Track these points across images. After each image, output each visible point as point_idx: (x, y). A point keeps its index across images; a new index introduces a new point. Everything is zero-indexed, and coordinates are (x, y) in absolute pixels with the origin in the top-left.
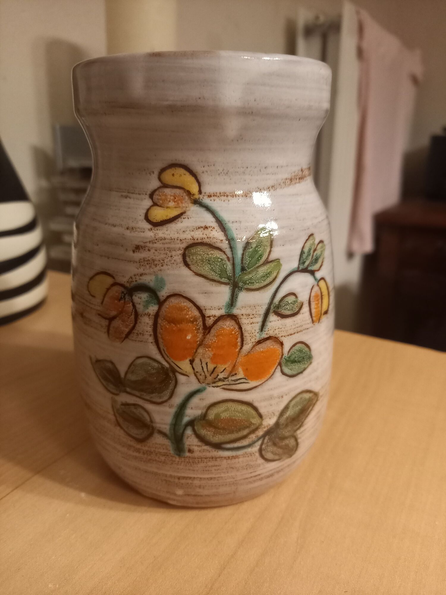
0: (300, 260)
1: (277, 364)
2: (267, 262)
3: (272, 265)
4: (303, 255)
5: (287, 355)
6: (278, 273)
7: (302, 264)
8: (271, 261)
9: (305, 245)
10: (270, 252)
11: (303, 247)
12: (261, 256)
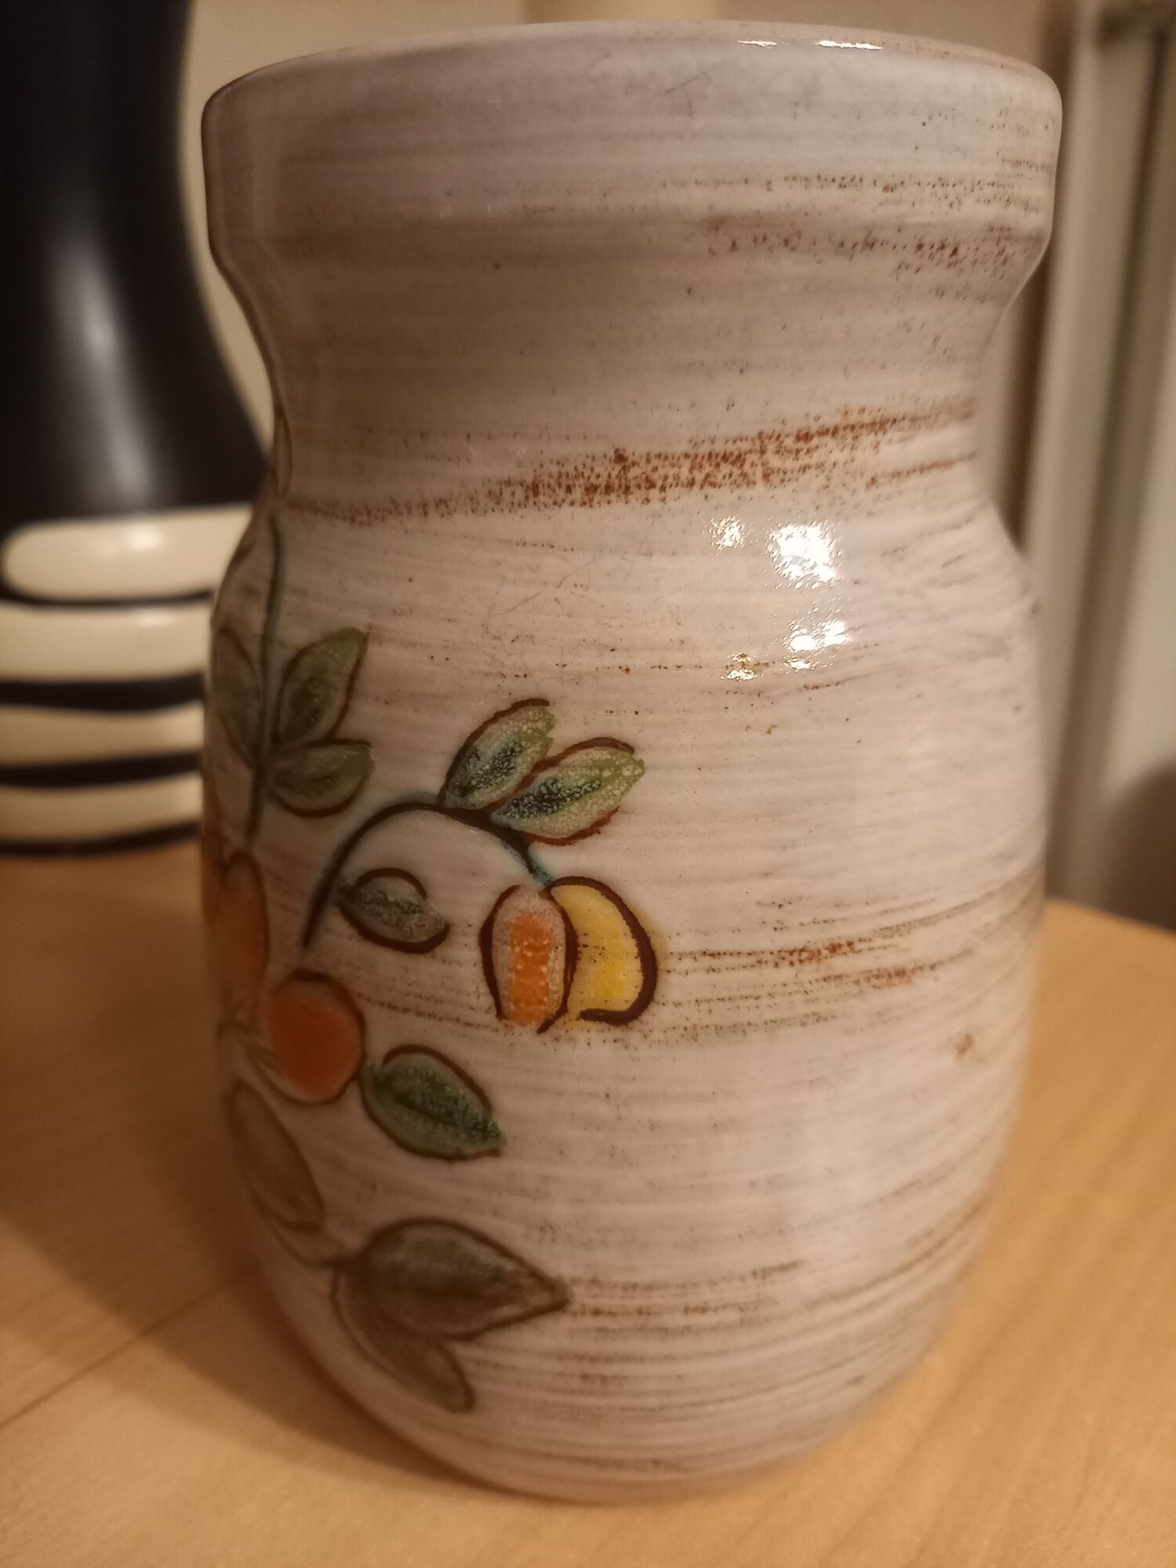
0: (450, 774)
1: (347, 1074)
2: (331, 739)
3: (345, 753)
4: (471, 760)
5: (378, 1062)
6: (360, 787)
7: (457, 792)
8: (346, 742)
9: (491, 729)
10: (345, 710)
11: (476, 735)
12: (316, 714)
